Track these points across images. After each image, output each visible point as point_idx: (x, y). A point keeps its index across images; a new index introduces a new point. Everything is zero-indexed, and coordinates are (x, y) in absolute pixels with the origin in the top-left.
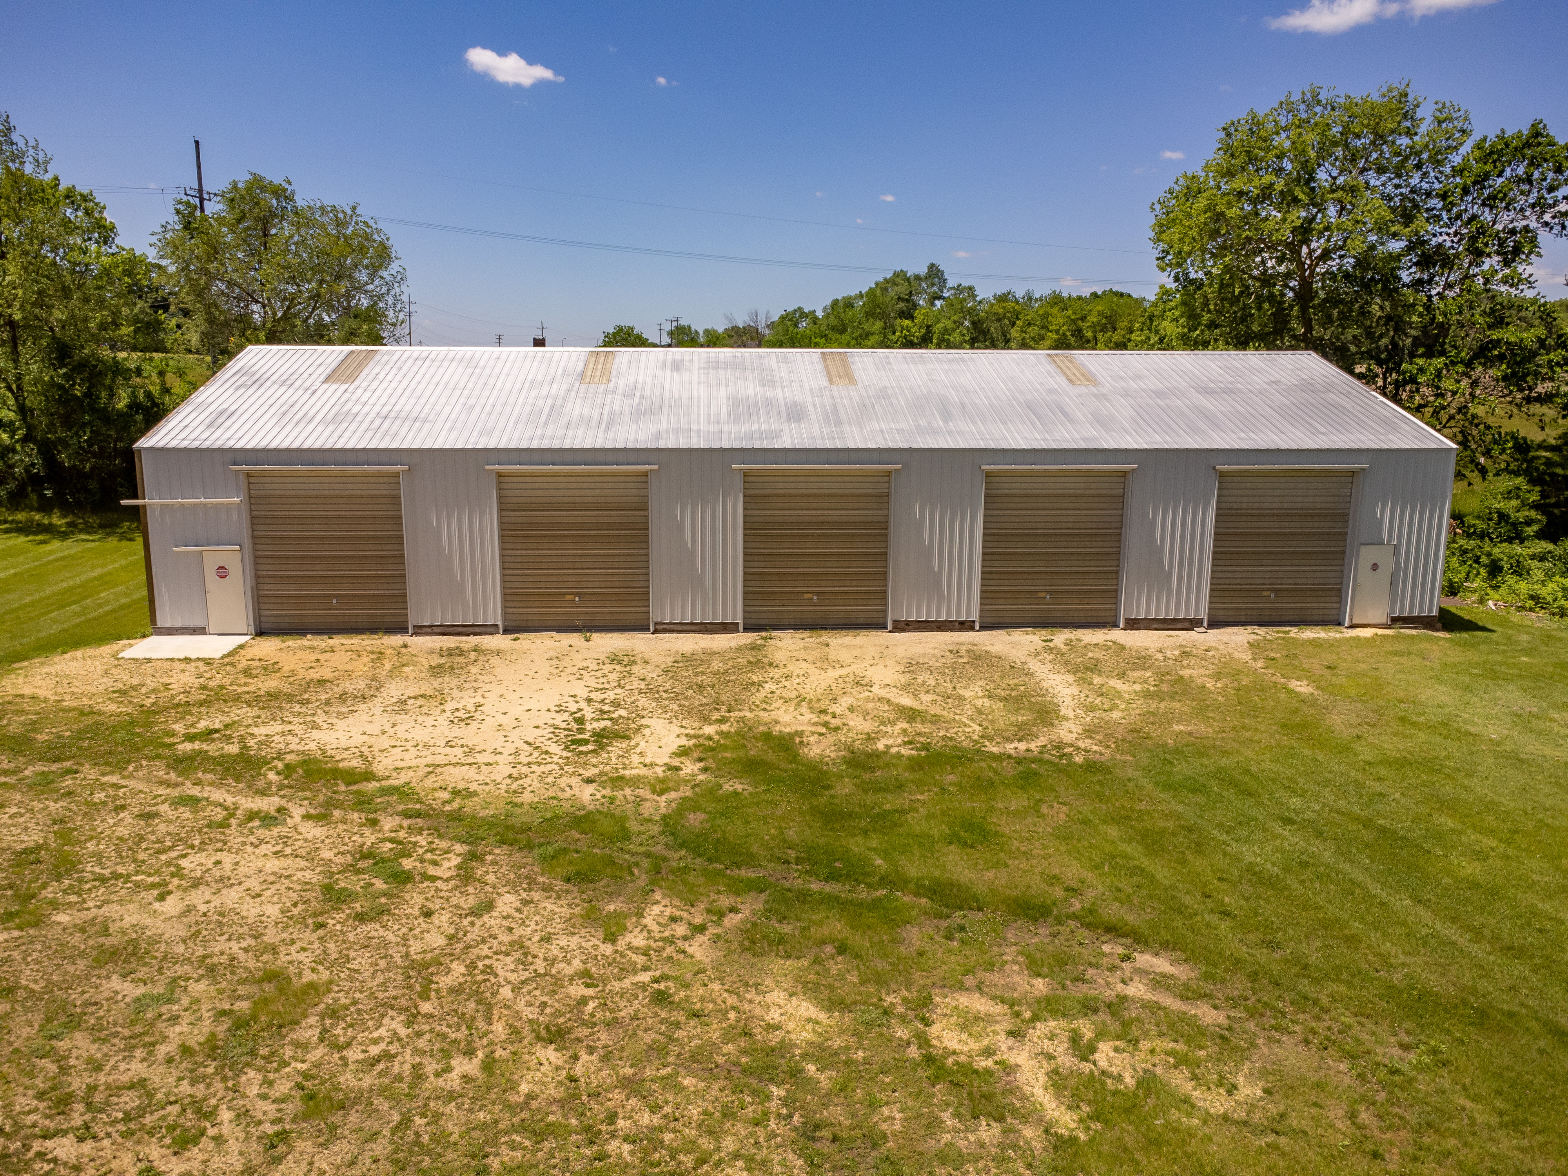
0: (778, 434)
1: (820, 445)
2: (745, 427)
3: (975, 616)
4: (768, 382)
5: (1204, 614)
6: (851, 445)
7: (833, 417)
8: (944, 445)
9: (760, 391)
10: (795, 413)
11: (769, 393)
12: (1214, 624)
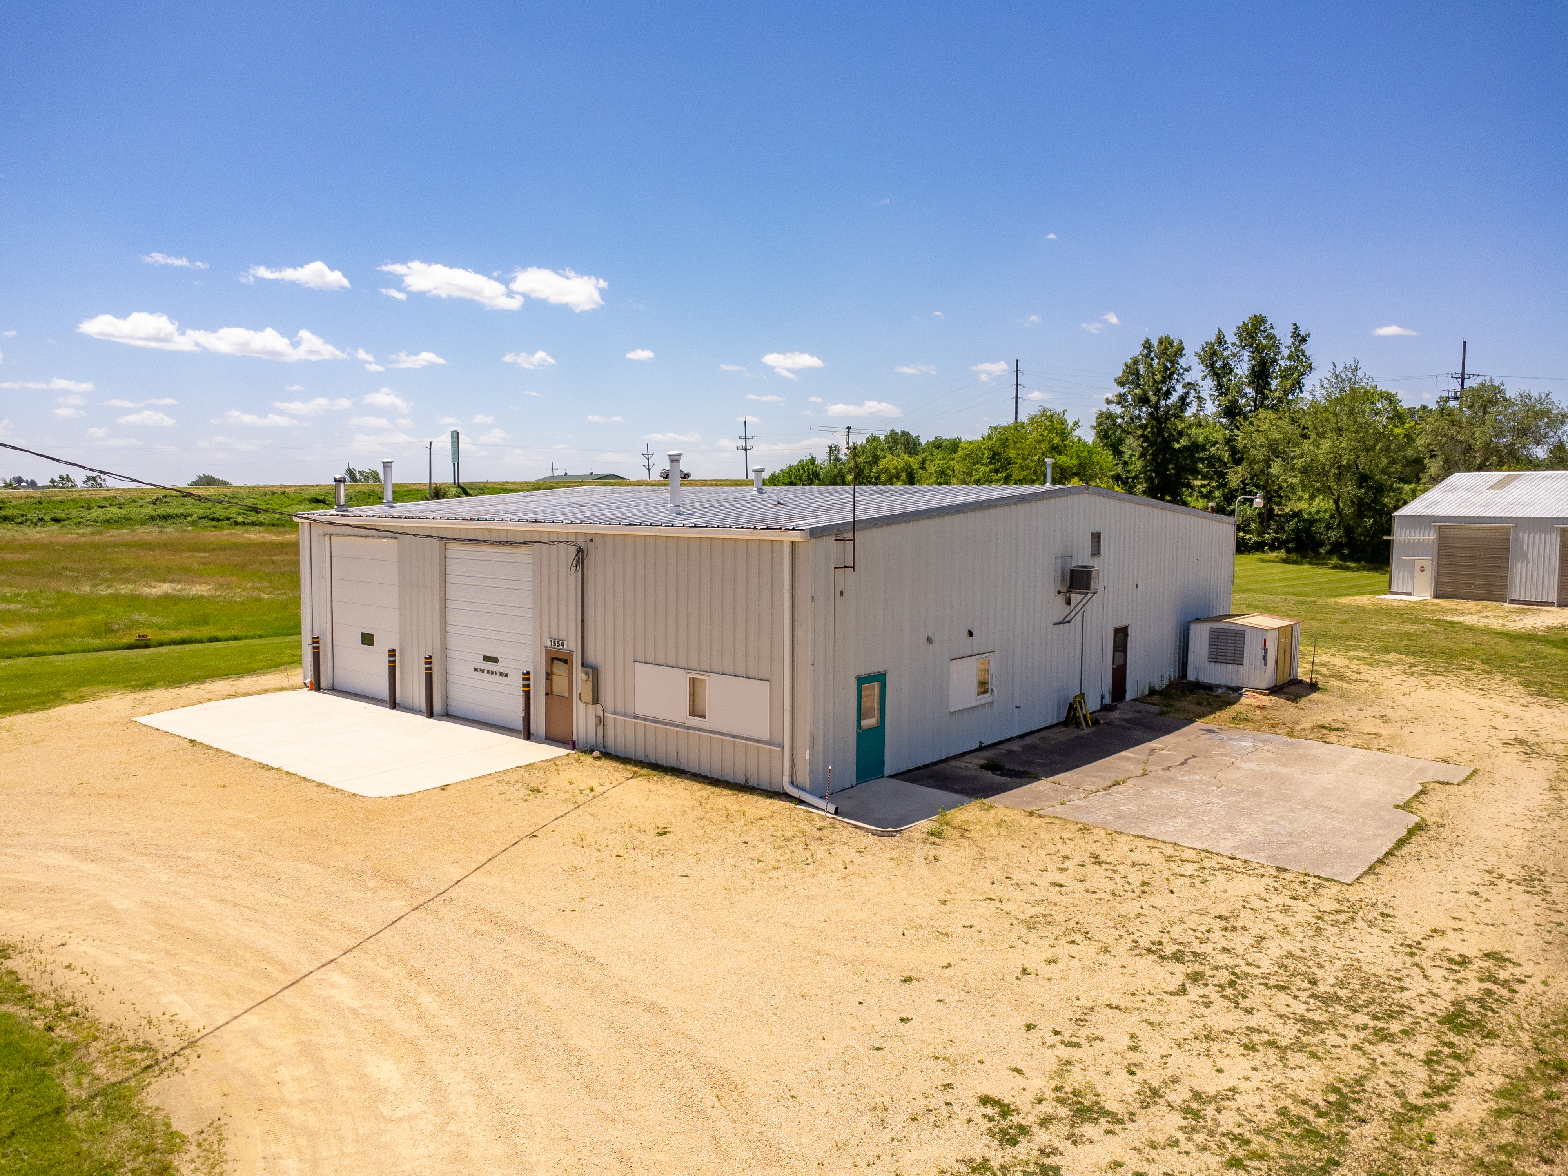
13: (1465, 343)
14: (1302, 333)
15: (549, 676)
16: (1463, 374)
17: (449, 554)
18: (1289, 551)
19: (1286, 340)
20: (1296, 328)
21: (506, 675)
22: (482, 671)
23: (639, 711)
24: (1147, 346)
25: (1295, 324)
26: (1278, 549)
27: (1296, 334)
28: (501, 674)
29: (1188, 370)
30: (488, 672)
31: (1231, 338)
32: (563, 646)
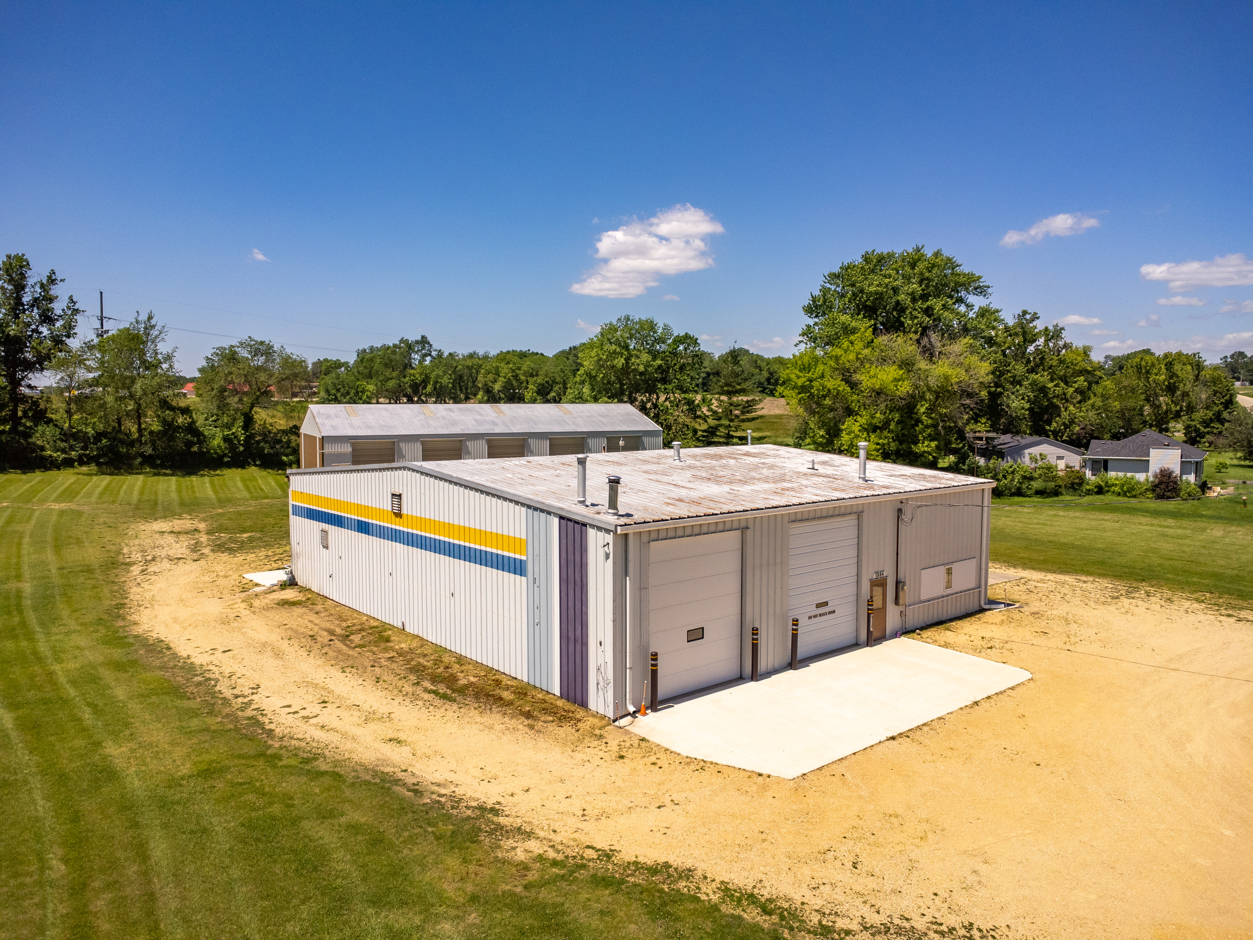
13: (101, 293)
18: (99, 464)
21: (837, 611)
22: (815, 616)
23: (922, 598)
26: (87, 463)
28: (830, 613)
30: (820, 615)
32: (880, 574)
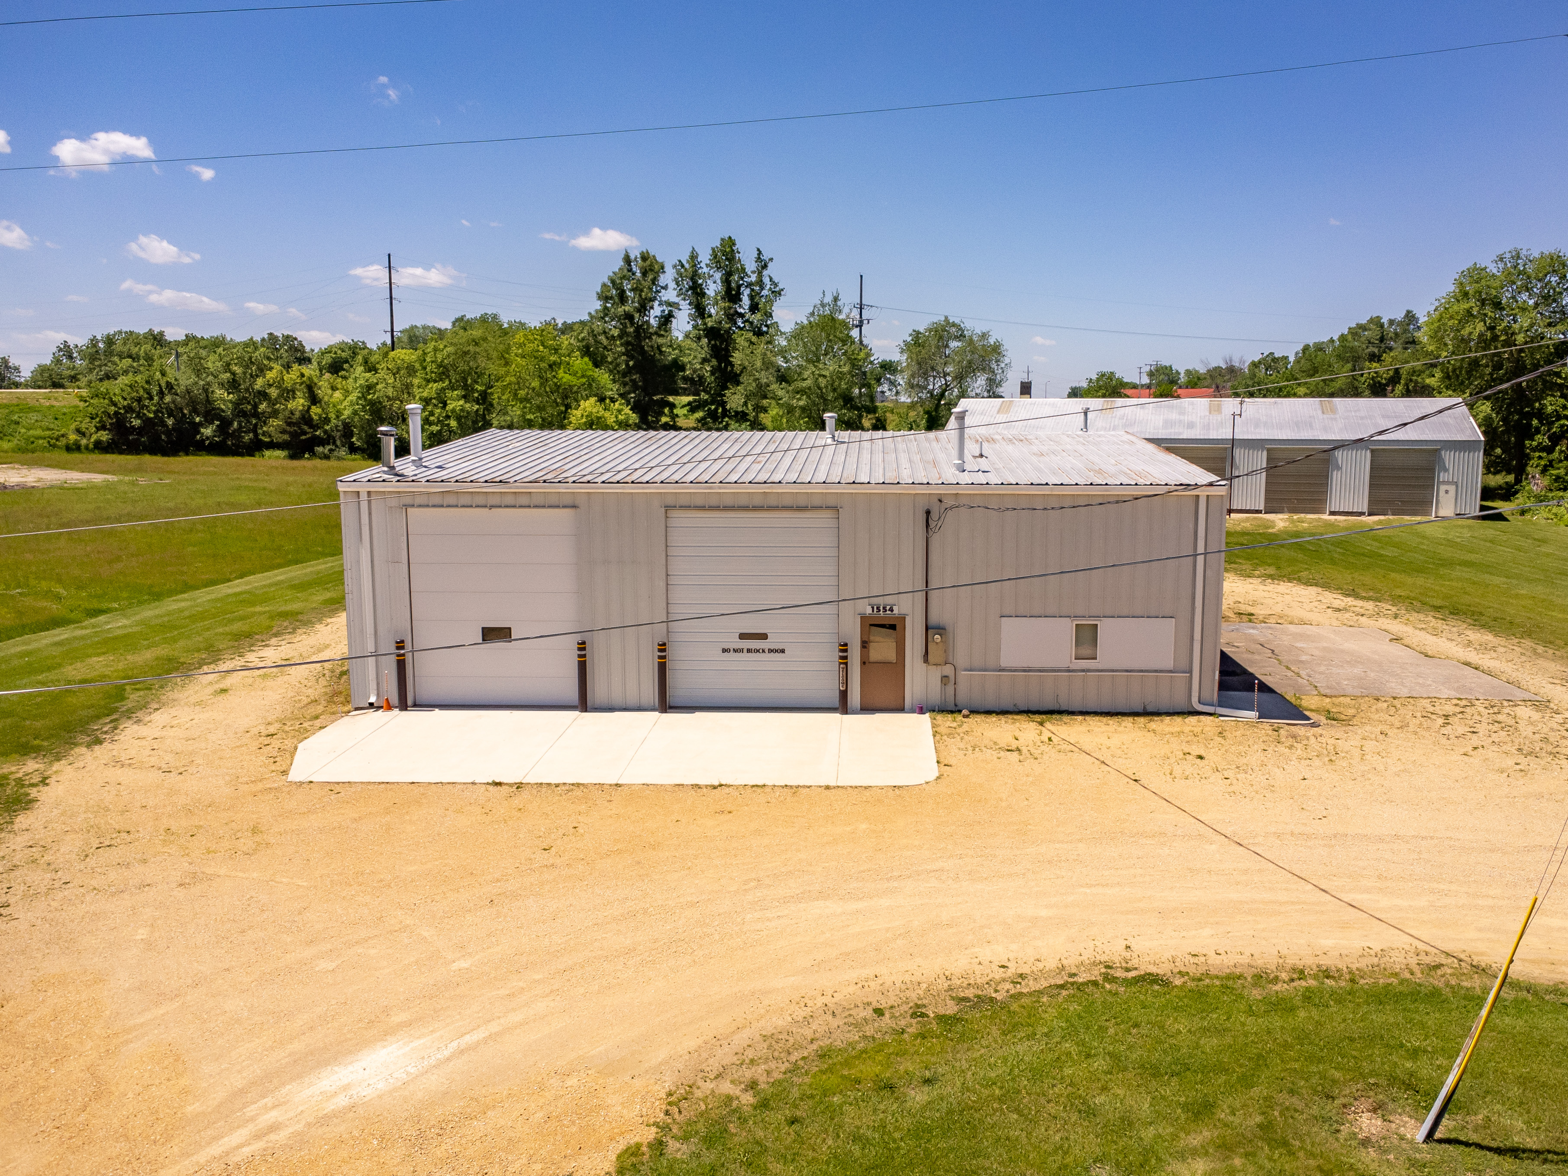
0: (1180, 434)
1: (1198, 437)
2: (1169, 431)
3: (1262, 508)
4: (1182, 413)
5: (1365, 510)
6: (1211, 437)
7: (1207, 427)
8: (1246, 437)
9: (1178, 417)
10: (1191, 425)
11: (1182, 417)
12: (1369, 515)
13: (861, 276)
14: (766, 256)
15: (865, 645)
16: (861, 305)
17: (672, 523)
19: (750, 266)
20: (760, 252)
21: (783, 651)
22: (738, 650)
23: (1004, 663)
24: (627, 260)
25: (758, 250)
27: (759, 259)
28: (772, 651)
29: (665, 288)
30: (749, 650)
31: (705, 258)
32: (892, 611)
